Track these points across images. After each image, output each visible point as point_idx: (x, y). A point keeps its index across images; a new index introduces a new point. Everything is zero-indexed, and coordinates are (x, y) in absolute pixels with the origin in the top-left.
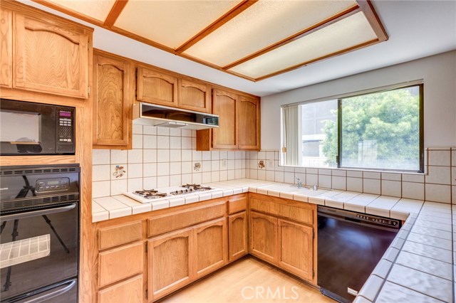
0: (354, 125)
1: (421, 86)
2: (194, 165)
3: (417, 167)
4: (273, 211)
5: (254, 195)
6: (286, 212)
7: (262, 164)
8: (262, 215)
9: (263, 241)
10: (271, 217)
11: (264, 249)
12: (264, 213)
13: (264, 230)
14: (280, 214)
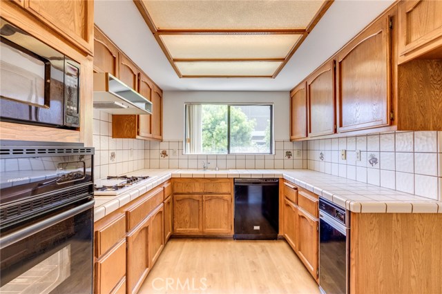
0: (207, 125)
1: (271, 106)
2: (110, 155)
3: (269, 151)
4: (198, 190)
5: (176, 180)
6: (211, 188)
7: (164, 154)
8: (187, 196)
9: (187, 219)
10: (196, 196)
11: (188, 225)
12: (189, 194)
13: (188, 208)
14: (205, 191)
